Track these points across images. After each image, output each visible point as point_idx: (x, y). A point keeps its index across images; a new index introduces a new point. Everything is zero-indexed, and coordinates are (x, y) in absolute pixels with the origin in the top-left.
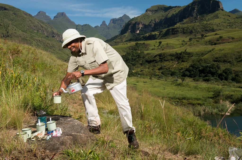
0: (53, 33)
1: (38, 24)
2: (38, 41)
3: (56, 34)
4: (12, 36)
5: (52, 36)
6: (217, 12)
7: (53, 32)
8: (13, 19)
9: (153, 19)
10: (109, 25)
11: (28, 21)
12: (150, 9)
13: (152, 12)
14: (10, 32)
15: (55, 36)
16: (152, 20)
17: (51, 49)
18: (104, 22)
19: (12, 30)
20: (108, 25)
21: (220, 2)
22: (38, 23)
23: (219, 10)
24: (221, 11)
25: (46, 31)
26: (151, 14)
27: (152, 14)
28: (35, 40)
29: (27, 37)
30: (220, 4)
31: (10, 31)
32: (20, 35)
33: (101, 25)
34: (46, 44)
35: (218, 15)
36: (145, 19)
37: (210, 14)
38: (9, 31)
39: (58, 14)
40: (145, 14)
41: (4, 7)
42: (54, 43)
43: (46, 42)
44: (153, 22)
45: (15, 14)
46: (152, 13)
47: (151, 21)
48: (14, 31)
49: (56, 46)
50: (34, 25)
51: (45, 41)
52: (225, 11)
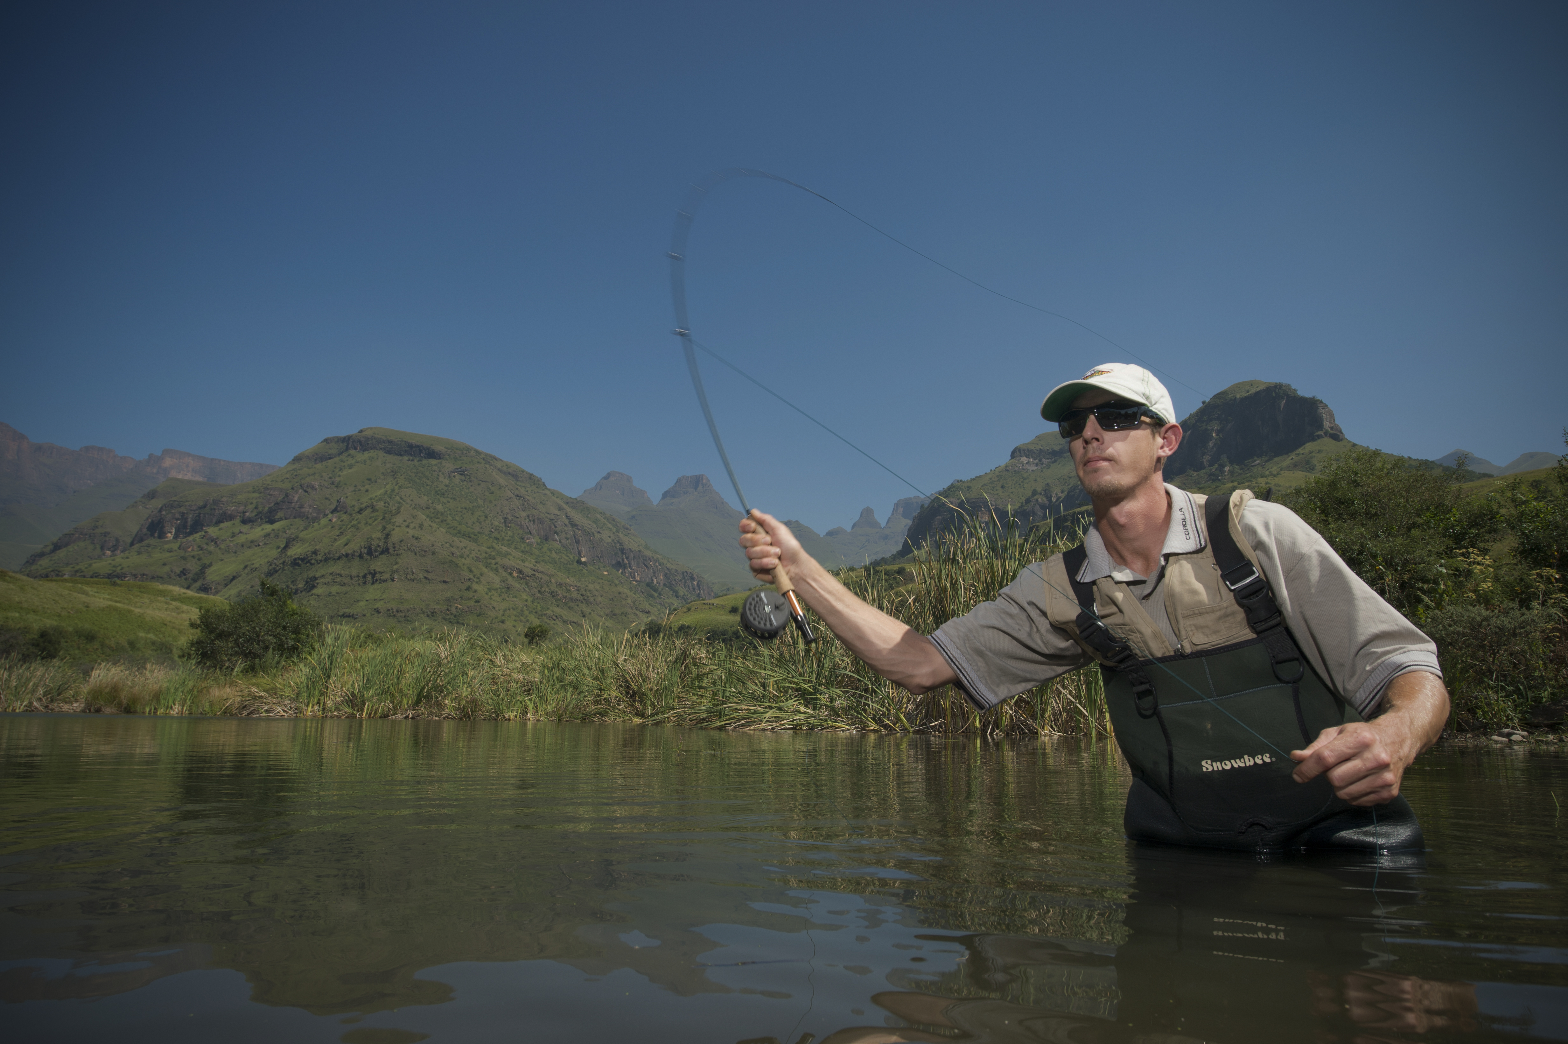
0: (622, 550)
1: (558, 513)
2: (511, 574)
3: (632, 555)
4: (400, 552)
5: (614, 562)
6: (1309, 446)
7: (621, 544)
8: (445, 488)
9: (1039, 489)
10: (888, 522)
11: (509, 499)
12: (1032, 447)
13: (1040, 460)
14: (396, 535)
15: (630, 563)
16: (1034, 493)
17: (570, 608)
18: (867, 513)
19: (408, 526)
20: (883, 525)
21: (1321, 402)
22: (560, 509)
23: (1319, 437)
24: (1327, 440)
25: (590, 540)
26: (1034, 468)
27: (1039, 468)
28: (501, 570)
29: (462, 556)
30: (1321, 411)
31: (397, 529)
32: (433, 545)
33: (853, 527)
34: (553, 587)
35: (1312, 457)
36: (1003, 487)
37: (1276, 459)
38: (393, 530)
39: (679, 481)
40: (1006, 467)
41: (428, 449)
42: (591, 587)
43: (553, 581)
44: (1037, 500)
45: (462, 473)
46: (1037, 465)
47: (1029, 493)
48: (411, 532)
49: (599, 599)
50: (533, 516)
51: (551, 576)
52: (1349, 442)
